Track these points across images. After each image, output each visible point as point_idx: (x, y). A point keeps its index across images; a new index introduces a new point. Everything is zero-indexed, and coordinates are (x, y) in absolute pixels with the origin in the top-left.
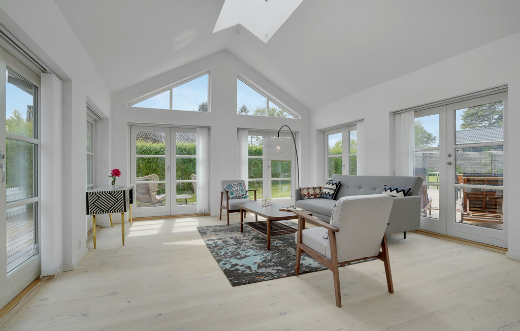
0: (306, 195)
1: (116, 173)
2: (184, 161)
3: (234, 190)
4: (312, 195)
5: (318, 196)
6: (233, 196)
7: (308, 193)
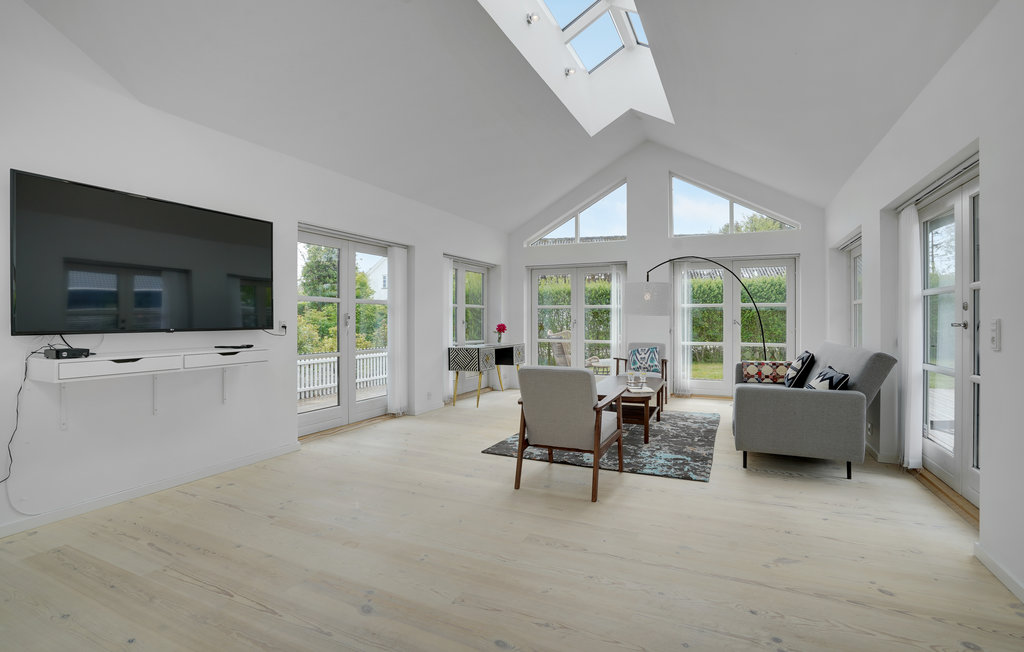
0: (753, 376)
1: (501, 328)
2: (596, 314)
3: (639, 357)
4: (767, 377)
5: (780, 380)
6: (635, 367)
7: (759, 373)
